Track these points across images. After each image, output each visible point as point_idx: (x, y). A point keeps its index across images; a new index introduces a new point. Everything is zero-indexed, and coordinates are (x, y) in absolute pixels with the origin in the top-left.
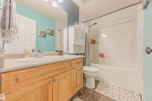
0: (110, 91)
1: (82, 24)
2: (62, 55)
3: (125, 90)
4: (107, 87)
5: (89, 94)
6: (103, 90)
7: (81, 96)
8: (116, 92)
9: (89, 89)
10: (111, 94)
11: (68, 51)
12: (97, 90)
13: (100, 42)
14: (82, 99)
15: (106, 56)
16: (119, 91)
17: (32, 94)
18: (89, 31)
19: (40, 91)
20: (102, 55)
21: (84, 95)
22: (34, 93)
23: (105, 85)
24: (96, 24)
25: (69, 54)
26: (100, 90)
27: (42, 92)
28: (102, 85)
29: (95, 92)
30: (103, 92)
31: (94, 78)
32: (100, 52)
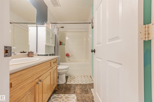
0: (76, 80)
1: (51, 24)
2: (33, 57)
3: (84, 76)
4: (74, 78)
5: (63, 87)
6: (72, 81)
7: (57, 92)
8: (80, 79)
9: (62, 84)
10: (77, 81)
11: (37, 52)
12: (68, 83)
13: (66, 44)
14: (59, 94)
15: (70, 55)
16: (81, 78)
17: (24, 98)
18: (58, 33)
19: (29, 93)
20: (68, 55)
21: (59, 90)
22: (25, 97)
23: (73, 78)
24: (63, 27)
25: (38, 55)
26: (70, 82)
27: (31, 94)
28: (71, 78)
29: (67, 85)
30: (72, 83)
31: (65, 74)
32: (66, 52)
